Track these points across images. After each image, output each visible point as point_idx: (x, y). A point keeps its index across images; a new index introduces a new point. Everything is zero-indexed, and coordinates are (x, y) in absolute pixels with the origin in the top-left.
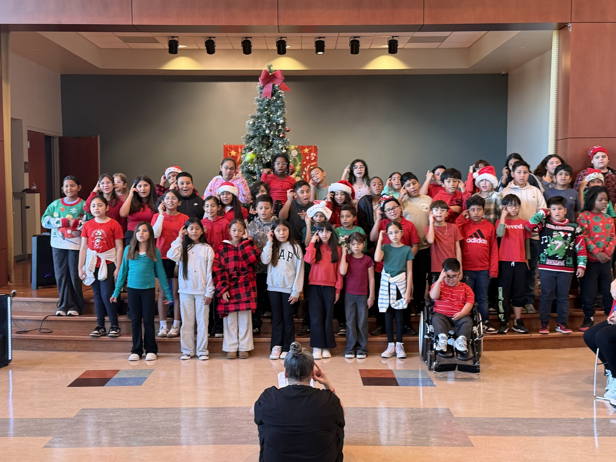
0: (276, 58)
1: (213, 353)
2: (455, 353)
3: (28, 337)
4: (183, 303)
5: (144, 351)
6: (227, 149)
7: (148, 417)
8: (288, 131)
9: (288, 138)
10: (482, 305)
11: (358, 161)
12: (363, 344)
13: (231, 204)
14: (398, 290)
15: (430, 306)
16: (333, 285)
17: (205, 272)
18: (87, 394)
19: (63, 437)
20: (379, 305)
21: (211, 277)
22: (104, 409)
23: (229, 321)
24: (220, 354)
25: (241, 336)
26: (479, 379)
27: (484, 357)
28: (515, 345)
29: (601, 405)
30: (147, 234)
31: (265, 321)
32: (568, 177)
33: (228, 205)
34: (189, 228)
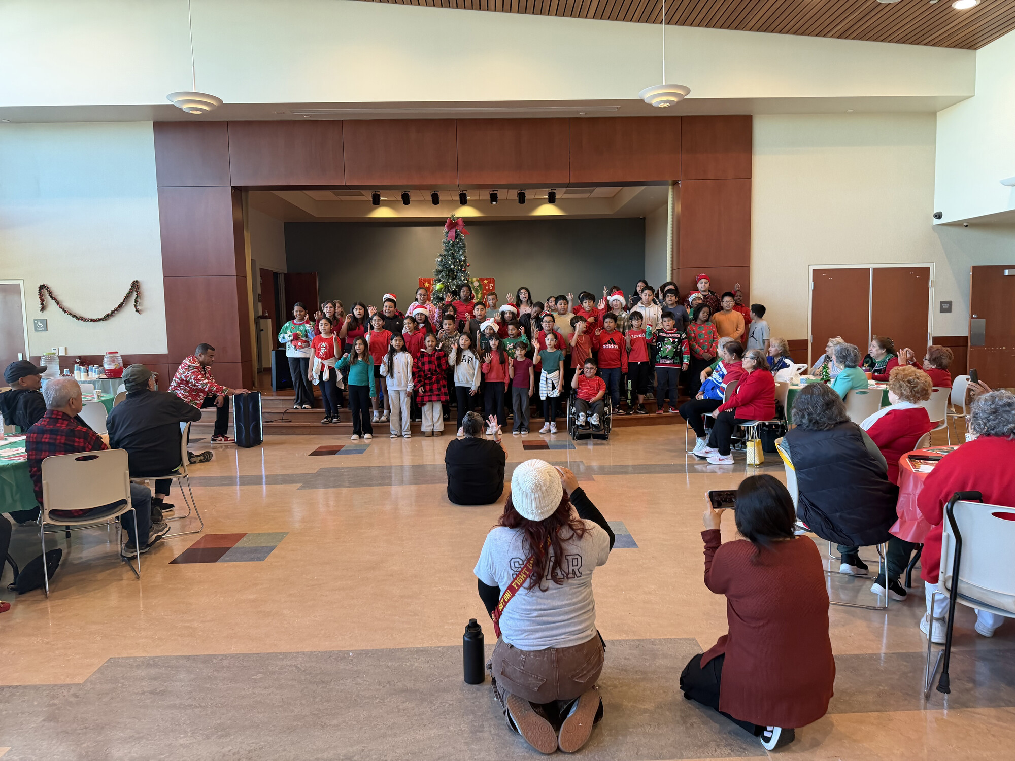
0: (460, 207)
3: (274, 425)
4: (391, 397)
5: (363, 432)
6: (422, 282)
7: (369, 471)
8: (469, 266)
9: (469, 272)
10: (614, 392)
11: (522, 288)
12: (526, 424)
13: (424, 323)
14: (553, 384)
15: (574, 394)
16: (503, 381)
17: (406, 373)
18: (324, 460)
20: (541, 395)
21: (411, 376)
22: (337, 468)
23: (426, 409)
24: (420, 434)
25: (435, 420)
26: (608, 444)
27: (613, 430)
28: (639, 422)
30: (362, 347)
32: (674, 298)
33: (421, 323)
34: (394, 340)
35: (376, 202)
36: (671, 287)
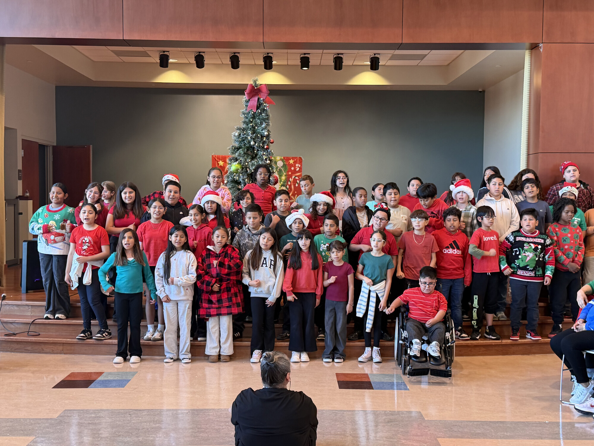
0: (265, 72)
1: (195, 356)
2: (428, 358)
3: (16, 339)
4: (166, 308)
5: (129, 353)
6: (215, 160)
7: (129, 418)
8: (272, 143)
9: (272, 149)
10: (456, 311)
11: (340, 172)
12: (341, 349)
13: (215, 213)
16: (314, 291)
18: (71, 396)
19: (45, 437)
20: (357, 310)
22: (87, 410)
24: (203, 358)
25: (222, 341)
26: (451, 383)
27: (457, 362)
28: (487, 350)
29: (566, 410)
31: (246, 325)
32: (535, 189)
33: (212, 213)
34: (174, 235)
35: (164, 62)
36: (530, 176)
